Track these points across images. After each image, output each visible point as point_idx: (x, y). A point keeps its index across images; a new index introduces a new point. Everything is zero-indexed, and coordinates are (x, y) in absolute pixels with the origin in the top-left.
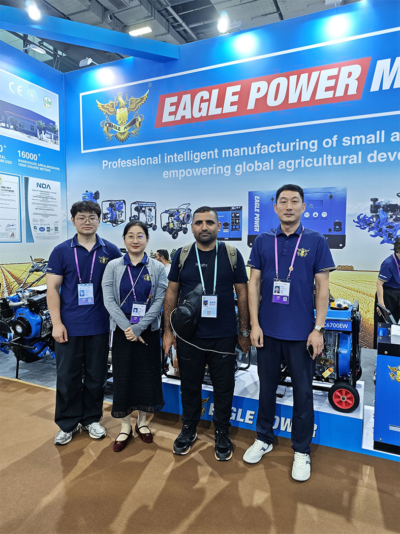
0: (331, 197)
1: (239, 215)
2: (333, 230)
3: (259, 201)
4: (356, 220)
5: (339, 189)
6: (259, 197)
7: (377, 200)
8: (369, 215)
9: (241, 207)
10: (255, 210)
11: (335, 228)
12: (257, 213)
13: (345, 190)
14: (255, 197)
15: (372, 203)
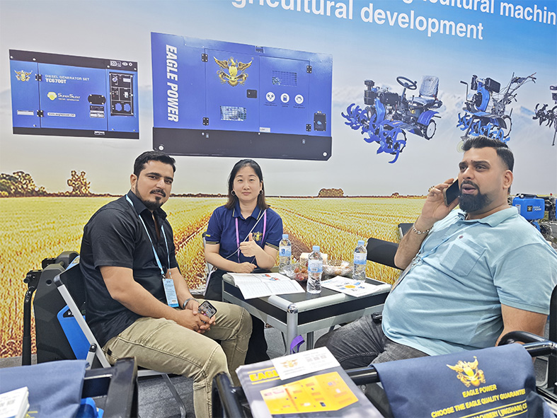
0: (309, 69)
1: (128, 80)
2: (313, 128)
3: (175, 57)
4: (346, 114)
5: (322, 57)
6: (175, 49)
7: (372, 83)
8: (363, 107)
9: (135, 64)
10: (169, 75)
11: (315, 124)
12: (173, 81)
13: (330, 61)
14: (168, 47)
15: (366, 88)
